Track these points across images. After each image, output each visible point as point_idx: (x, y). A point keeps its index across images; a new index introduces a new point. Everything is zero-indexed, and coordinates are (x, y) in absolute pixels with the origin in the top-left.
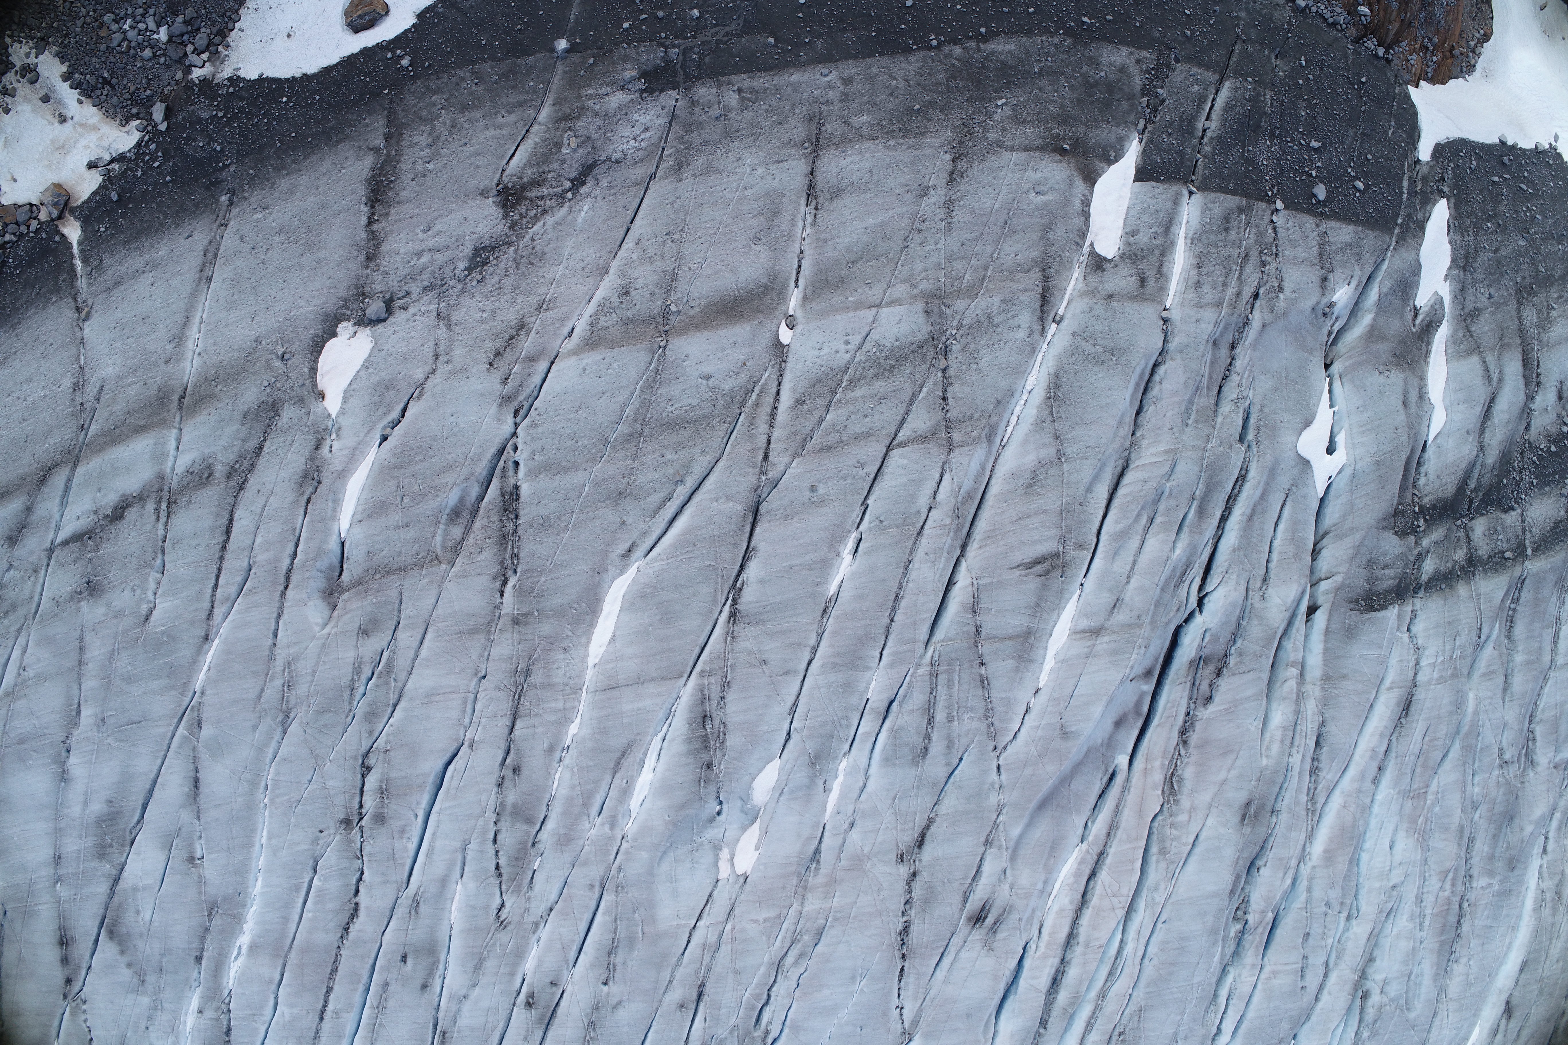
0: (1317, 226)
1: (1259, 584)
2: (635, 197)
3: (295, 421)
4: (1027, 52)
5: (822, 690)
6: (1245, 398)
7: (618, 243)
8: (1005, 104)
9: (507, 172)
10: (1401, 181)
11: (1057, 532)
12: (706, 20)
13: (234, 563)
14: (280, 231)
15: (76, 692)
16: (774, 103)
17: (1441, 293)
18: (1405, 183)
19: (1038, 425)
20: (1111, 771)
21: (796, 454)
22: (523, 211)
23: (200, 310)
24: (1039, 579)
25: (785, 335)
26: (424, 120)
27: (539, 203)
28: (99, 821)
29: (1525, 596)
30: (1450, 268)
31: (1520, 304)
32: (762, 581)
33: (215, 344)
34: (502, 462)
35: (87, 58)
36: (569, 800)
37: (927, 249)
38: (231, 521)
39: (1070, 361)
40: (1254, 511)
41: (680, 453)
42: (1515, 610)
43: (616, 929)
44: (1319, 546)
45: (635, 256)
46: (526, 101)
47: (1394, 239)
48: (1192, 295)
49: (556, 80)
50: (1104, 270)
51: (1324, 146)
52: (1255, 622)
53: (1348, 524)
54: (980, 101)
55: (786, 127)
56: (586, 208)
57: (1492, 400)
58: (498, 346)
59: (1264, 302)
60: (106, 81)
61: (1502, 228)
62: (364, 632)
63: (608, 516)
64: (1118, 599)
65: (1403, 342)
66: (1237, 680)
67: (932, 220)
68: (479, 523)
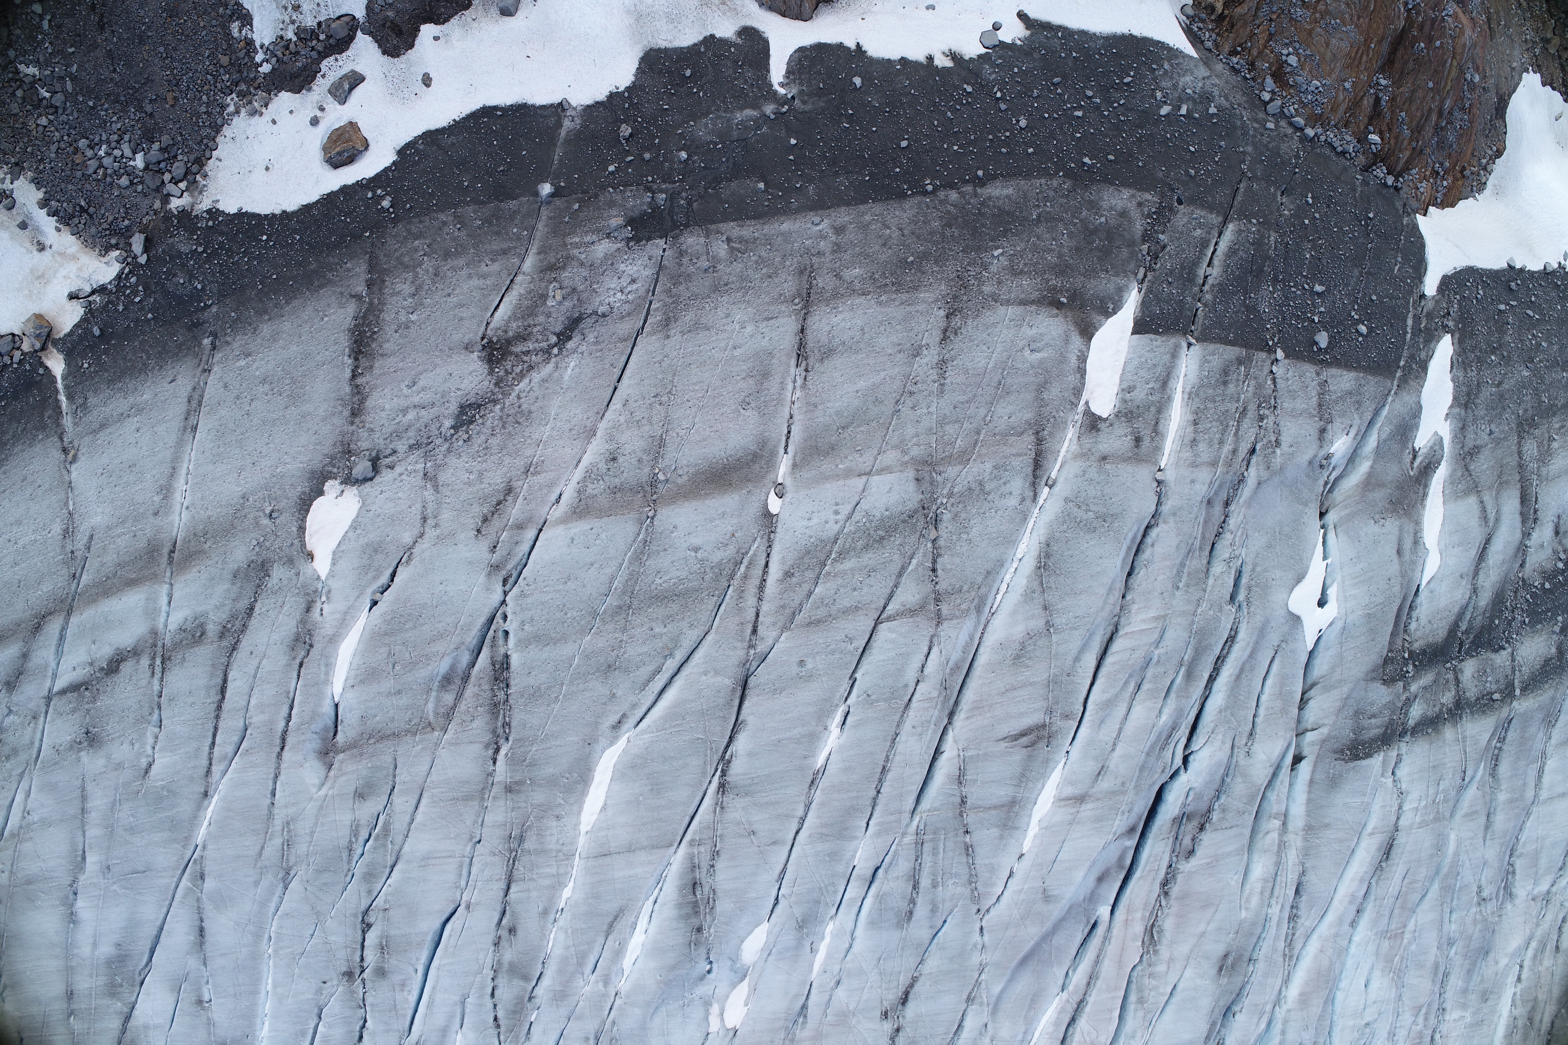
0: (1318, 374)
1: (1244, 741)
2: (622, 353)
3: (285, 582)
4: (1025, 197)
5: (810, 859)
6: (1237, 557)
7: (605, 404)
8: (1002, 254)
9: (492, 326)
10: (1405, 320)
11: (1043, 704)
12: (694, 162)
13: (230, 724)
14: (264, 381)
15: (81, 839)
16: (763, 254)
17: (1441, 433)
18: (1410, 322)
19: (1028, 596)
20: (1092, 922)
21: (785, 628)
22: (509, 367)
23: (186, 460)
24: (1025, 750)
25: (775, 505)
26: (407, 267)
27: (525, 358)
28: (109, 963)
29: (1511, 735)
30: (1451, 407)
31: (1521, 438)
32: (750, 755)
33: (202, 499)
34: (491, 632)
35: (63, 185)
36: (564, 960)
37: (918, 412)
38: (225, 681)
39: (1062, 528)
40: (1242, 670)
41: (669, 626)
42: (1500, 749)
44: (1307, 696)
45: (622, 419)
46: (510, 248)
47: (1395, 383)
48: (1187, 454)
49: (540, 226)
50: (1099, 430)
51: (1328, 290)
52: (1239, 780)
53: (1337, 676)
54: (976, 251)
55: (776, 280)
56: (572, 364)
57: (1488, 541)
58: (485, 511)
59: (1260, 458)
60: (83, 210)
61: (1506, 360)
62: (360, 796)
63: (598, 688)
64: (1103, 767)
65: (1400, 487)
66: (1218, 836)
67: (924, 382)
68: (470, 690)
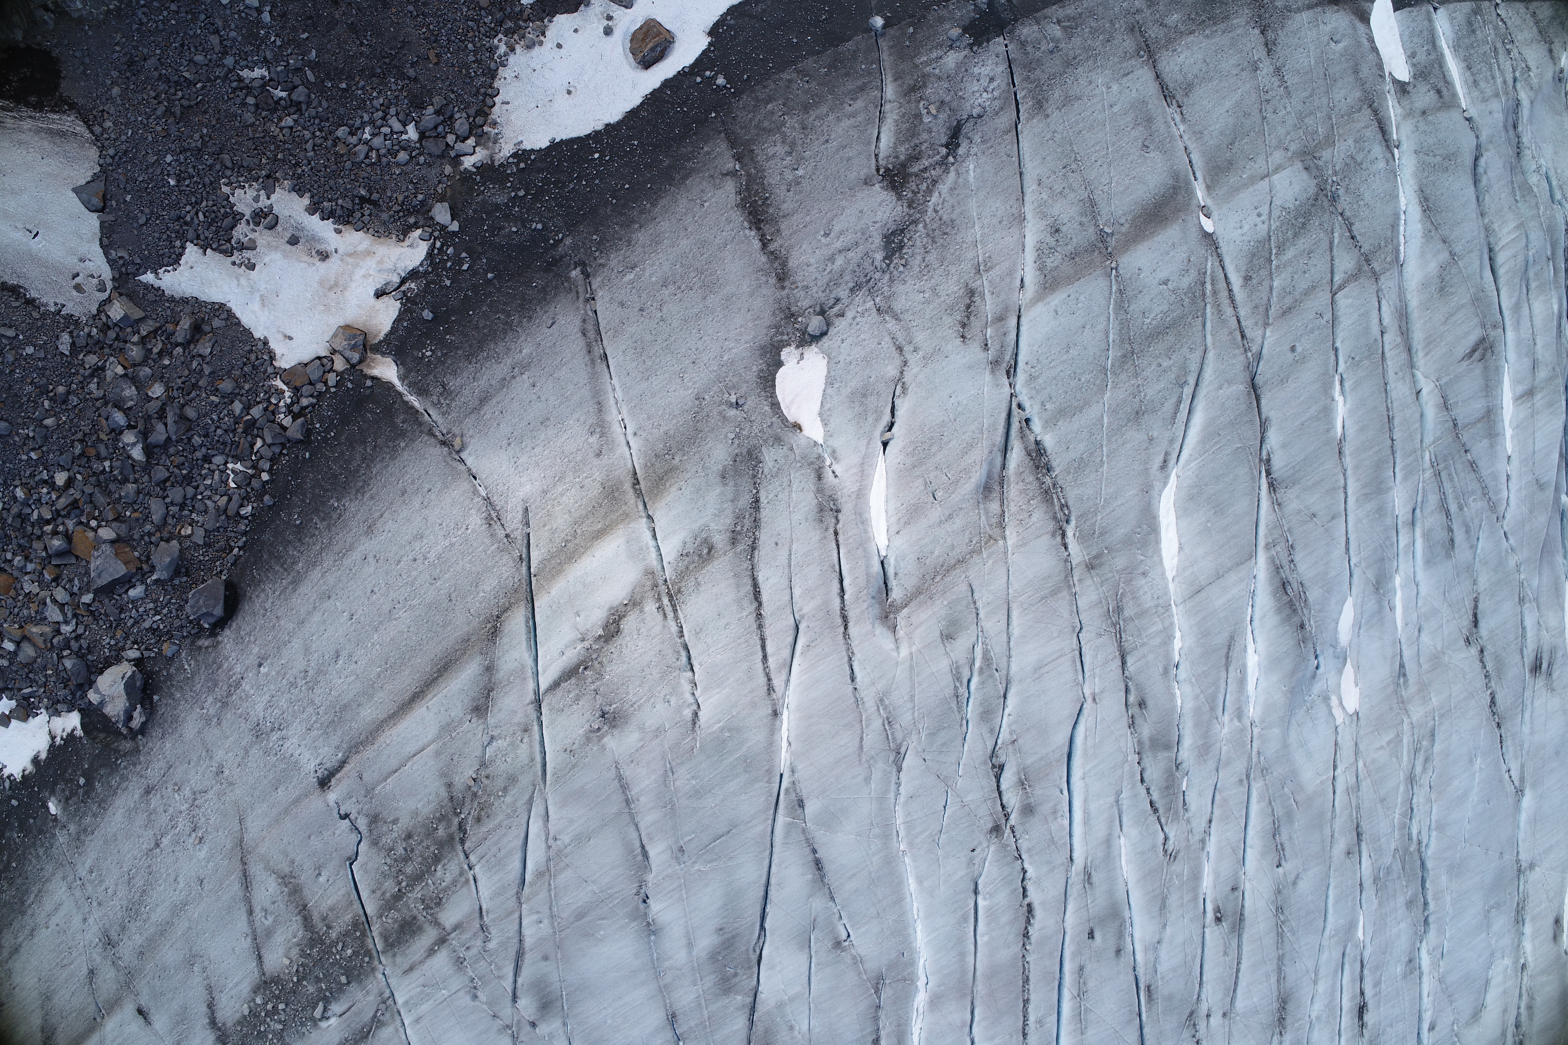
0: (1528, 9)
2: (1011, 143)
3: (781, 461)
5: (1363, 523)
6: (1541, 166)
7: (1019, 188)
9: (881, 156)
11: (1477, 320)
13: (777, 627)
14: (665, 285)
15: (634, 835)
16: (1093, 24)
19: (1427, 236)
21: (1266, 325)
22: (914, 187)
24: (1480, 363)
25: (1208, 225)
26: (770, 131)
27: (925, 175)
28: (713, 956)
32: (1284, 446)
33: (649, 418)
34: (1016, 424)
35: (332, 182)
36: (1197, 711)
37: (1280, 114)
38: (756, 585)
39: (1424, 175)
41: (1173, 357)
43: (1273, 810)
45: (1044, 197)
46: (865, 84)
48: (1475, 93)
49: (885, 56)
50: (1409, 92)
55: (1115, 42)
56: (972, 167)
58: (959, 318)
59: (1523, 83)
60: (364, 200)
62: (948, 637)
63: (1135, 436)
64: (1534, 360)
67: (1272, 89)
68: (1013, 491)
